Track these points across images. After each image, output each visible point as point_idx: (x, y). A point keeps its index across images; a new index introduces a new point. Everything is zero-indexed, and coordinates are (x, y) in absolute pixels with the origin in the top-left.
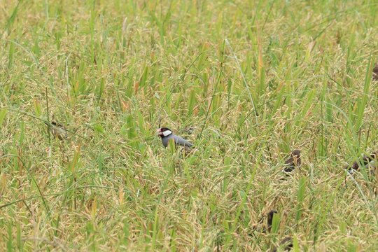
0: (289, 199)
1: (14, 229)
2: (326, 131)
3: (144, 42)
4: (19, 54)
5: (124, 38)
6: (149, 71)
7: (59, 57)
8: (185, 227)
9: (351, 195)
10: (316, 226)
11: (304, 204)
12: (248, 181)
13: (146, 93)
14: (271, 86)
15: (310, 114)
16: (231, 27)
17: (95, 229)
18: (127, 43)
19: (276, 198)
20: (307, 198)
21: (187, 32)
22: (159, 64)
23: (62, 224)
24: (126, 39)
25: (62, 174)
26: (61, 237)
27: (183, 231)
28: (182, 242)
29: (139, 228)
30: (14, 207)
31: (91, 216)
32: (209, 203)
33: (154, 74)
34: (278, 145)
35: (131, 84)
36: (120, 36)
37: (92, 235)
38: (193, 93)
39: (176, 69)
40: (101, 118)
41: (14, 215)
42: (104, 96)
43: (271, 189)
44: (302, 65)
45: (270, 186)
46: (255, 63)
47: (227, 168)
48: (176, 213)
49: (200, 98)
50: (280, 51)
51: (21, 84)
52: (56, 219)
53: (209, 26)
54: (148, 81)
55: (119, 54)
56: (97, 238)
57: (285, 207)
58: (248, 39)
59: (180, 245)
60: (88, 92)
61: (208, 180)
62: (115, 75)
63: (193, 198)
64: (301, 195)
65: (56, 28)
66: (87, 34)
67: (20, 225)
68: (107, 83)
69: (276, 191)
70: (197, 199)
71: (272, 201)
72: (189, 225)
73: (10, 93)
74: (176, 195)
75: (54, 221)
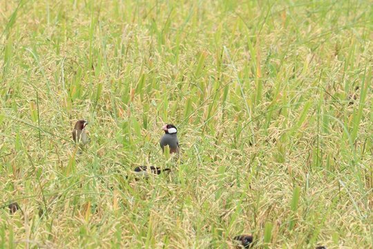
0: (283, 210)
1: (7, 233)
2: (321, 143)
3: (142, 49)
4: (17, 58)
5: (123, 45)
6: (146, 78)
7: (57, 62)
8: (178, 234)
9: (345, 206)
10: (309, 236)
11: (297, 214)
12: (242, 191)
13: (142, 101)
14: (268, 96)
15: (306, 126)
16: (230, 37)
17: (88, 234)
18: (126, 50)
19: (270, 207)
20: (301, 209)
21: (186, 40)
22: (157, 72)
23: (55, 228)
24: (126, 46)
25: (56, 178)
26: (54, 241)
27: (176, 238)
30: (7, 211)
31: (85, 221)
33: (151, 81)
34: (273, 155)
35: (127, 90)
36: (119, 43)
37: (84, 238)
38: (189, 102)
39: (173, 77)
40: (97, 124)
41: (7, 219)
42: (100, 102)
43: (265, 198)
44: (300, 77)
45: (265, 195)
46: (253, 73)
47: (221, 177)
48: (170, 220)
49: (196, 106)
50: (278, 61)
51: (18, 88)
52: (49, 223)
53: (208, 36)
54: (145, 89)
55: (117, 62)
56: (90, 242)
57: (279, 217)
58: (247, 49)
60: (85, 98)
61: (202, 188)
62: (112, 81)
63: (185, 206)
64: (295, 205)
65: (55, 33)
66: (85, 40)
67: (12, 228)
68: (104, 90)
69: (270, 201)
70: (191, 206)
71: (265, 211)
72: (182, 232)
73: (7, 96)
74: (170, 203)
75: (47, 225)
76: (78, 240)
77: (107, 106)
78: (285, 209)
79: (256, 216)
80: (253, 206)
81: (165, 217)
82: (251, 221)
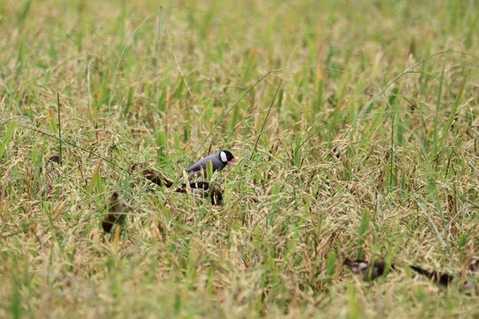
0: (349, 237)
1: (21, 263)
2: (396, 157)
4: (32, 57)
7: (79, 61)
9: (423, 233)
11: (366, 242)
12: (301, 215)
13: (181, 107)
14: (330, 102)
15: (376, 137)
17: (116, 266)
19: (334, 234)
22: (198, 74)
23: (77, 258)
24: (159, 43)
26: (76, 273)
27: (221, 270)
28: (220, 283)
29: (169, 266)
30: (20, 237)
31: (113, 250)
32: (253, 237)
33: (191, 84)
34: (338, 172)
35: (164, 95)
36: (152, 40)
37: (112, 271)
38: (236, 108)
39: (218, 80)
40: (128, 135)
41: (20, 247)
42: (130, 110)
43: (327, 224)
45: (327, 220)
46: (312, 75)
47: (275, 198)
48: (214, 249)
49: (244, 113)
50: (341, 60)
51: (33, 92)
52: (71, 252)
54: (184, 94)
55: (150, 61)
57: (344, 246)
58: (305, 46)
59: (217, 288)
60: (113, 103)
61: (252, 212)
62: (144, 85)
63: (233, 231)
64: (364, 227)
67: (27, 257)
68: (136, 94)
69: (334, 227)
70: (240, 233)
71: (328, 238)
72: (228, 263)
73: (21, 102)
74: (214, 228)
75: (68, 255)
76: (104, 273)
77: (140, 115)
78: (352, 236)
79: (316, 245)
80: (313, 232)
81: (209, 245)
82: (311, 250)
